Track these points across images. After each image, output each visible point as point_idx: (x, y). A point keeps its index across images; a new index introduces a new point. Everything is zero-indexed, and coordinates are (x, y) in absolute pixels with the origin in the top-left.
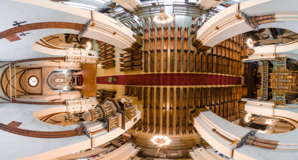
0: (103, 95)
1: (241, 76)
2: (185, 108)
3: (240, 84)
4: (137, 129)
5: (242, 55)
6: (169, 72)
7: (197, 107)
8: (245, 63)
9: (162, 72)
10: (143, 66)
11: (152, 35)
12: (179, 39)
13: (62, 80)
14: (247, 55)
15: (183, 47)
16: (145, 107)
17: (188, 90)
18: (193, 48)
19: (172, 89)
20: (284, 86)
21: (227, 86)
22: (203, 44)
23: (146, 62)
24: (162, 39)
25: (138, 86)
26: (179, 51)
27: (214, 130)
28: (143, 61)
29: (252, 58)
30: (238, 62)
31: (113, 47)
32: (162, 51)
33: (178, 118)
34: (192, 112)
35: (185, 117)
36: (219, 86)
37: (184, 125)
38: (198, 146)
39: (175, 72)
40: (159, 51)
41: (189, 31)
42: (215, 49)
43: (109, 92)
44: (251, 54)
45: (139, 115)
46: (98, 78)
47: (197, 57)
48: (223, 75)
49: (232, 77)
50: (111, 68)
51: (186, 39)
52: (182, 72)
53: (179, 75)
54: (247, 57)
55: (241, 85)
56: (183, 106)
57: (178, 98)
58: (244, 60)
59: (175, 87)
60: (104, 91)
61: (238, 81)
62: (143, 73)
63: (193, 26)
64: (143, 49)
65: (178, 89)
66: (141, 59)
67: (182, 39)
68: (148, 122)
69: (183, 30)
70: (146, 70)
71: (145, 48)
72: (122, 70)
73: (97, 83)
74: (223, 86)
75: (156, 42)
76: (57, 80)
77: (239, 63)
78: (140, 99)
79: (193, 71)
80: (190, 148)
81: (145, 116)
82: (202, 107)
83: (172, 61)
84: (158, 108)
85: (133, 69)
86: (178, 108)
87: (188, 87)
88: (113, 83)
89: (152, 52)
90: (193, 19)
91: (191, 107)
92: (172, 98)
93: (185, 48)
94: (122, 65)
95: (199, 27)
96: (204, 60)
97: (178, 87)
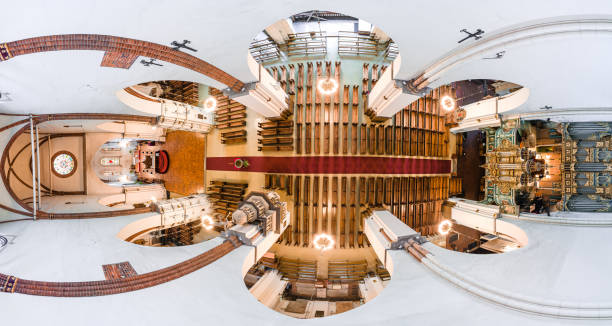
0: (223, 190)
1: (450, 158)
2: (353, 206)
3: (449, 172)
4: (284, 242)
5: (449, 121)
6: (331, 154)
7: (371, 205)
8: (458, 134)
9: (322, 155)
10: (294, 145)
11: (308, 96)
12: (346, 105)
13: (116, 162)
14: (455, 121)
15: (350, 117)
16: (297, 204)
17: (358, 179)
18: (365, 120)
19: (335, 179)
20: (510, 176)
21: (421, 175)
22: (378, 115)
23: (299, 140)
24: (323, 105)
25: (287, 175)
26: (345, 124)
27: (381, 230)
28: (294, 136)
29: (464, 126)
30: (442, 133)
31: (245, 108)
32: (322, 125)
33: (344, 221)
34: (364, 213)
35: (354, 220)
36: (406, 175)
37: (352, 232)
38: (372, 274)
39: (340, 155)
40: (318, 124)
41: (360, 90)
42: (398, 116)
43: (236, 185)
44: (461, 119)
45: (288, 218)
46: (208, 159)
47: (371, 133)
48: (415, 157)
49: (432, 161)
50: (239, 143)
51: (355, 106)
52: (349, 154)
53: (345, 158)
54: (456, 125)
55: (449, 175)
56: (351, 203)
57: (344, 191)
58: (453, 130)
59: (340, 176)
60: (225, 183)
61: (444, 167)
62: (294, 154)
63: (365, 81)
64: (294, 118)
65: (344, 179)
66: (291, 134)
67: (350, 106)
68: (302, 229)
69: (351, 89)
70: (299, 152)
71: (297, 117)
72: (260, 149)
73: (208, 168)
74: (414, 175)
75: (313, 108)
76: (106, 162)
77: (444, 135)
78: (289, 193)
79: (364, 153)
80: (361, 279)
81: (297, 218)
82: (378, 206)
83: (337, 140)
84: (316, 205)
85: (278, 149)
86: (343, 205)
87: (358, 176)
88: (244, 169)
89: (308, 124)
90: (365, 66)
91: (362, 205)
92: (335, 192)
93: (353, 121)
94: (261, 142)
95: (374, 82)
96: (381, 137)
97: (344, 175)
